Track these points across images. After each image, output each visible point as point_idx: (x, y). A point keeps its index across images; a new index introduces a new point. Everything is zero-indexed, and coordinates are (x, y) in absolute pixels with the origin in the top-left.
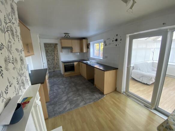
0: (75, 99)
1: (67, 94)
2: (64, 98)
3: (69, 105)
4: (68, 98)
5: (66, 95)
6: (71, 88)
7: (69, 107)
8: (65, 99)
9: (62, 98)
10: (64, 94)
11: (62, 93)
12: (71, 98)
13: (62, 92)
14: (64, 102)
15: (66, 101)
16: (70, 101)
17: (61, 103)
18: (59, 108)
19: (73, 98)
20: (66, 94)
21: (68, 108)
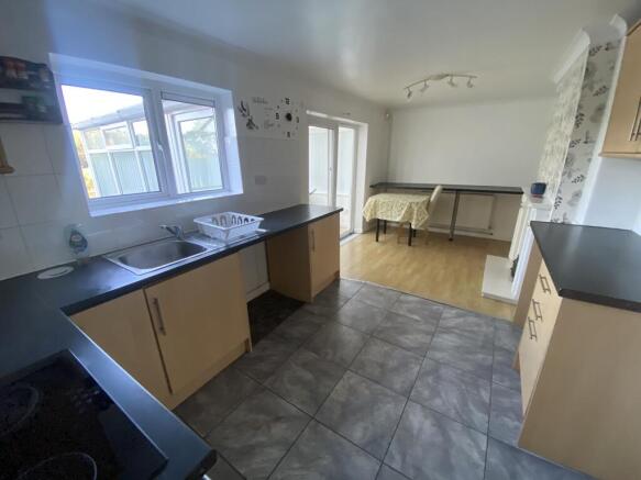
0: (416, 317)
1: (422, 351)
2: (447, 340)
3: (444, 315)
4: (433, 335)
5: (435, 349)
6: (382, 366)
7: (448, 313)
8: (446, 336)
9: (458, 348)
10: (438, 355)
11: (443, 371)
12: (423, 327)
13: (438, 378)
14: (457, 331)
15: (448, 330)
16: (435, 322)
17: (466, 334)
18: (478, 325)
19: (417, 321)
20: (429, 354)
21: (454, 312)
